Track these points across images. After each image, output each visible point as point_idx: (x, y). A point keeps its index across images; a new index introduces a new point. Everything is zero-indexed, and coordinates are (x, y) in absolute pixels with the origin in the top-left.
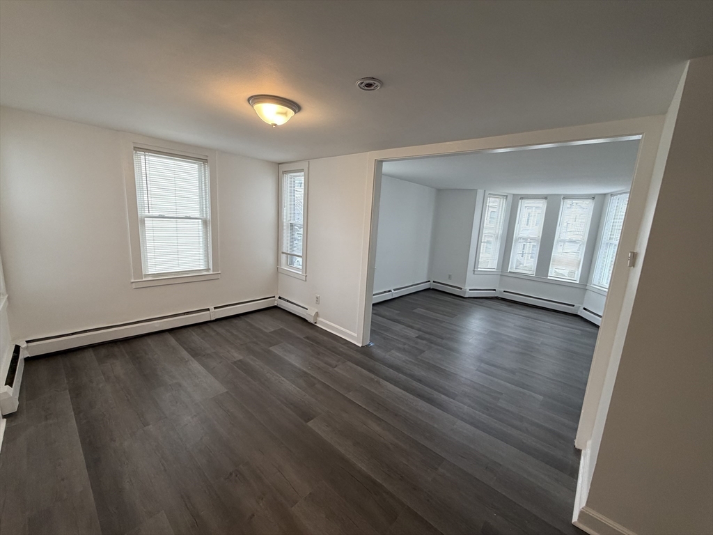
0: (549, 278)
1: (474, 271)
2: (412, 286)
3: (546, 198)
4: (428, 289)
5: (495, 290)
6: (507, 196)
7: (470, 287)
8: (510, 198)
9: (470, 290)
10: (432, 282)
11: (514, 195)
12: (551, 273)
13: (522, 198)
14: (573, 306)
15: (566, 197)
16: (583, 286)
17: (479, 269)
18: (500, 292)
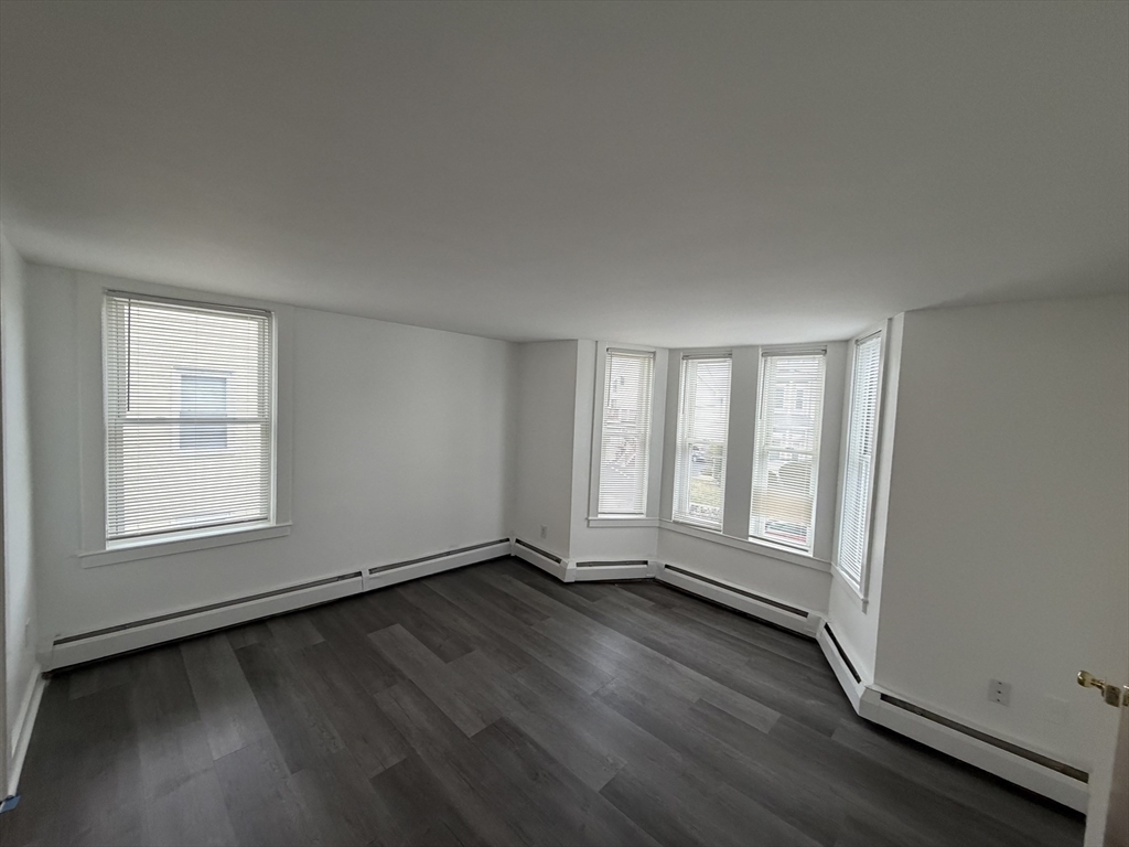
0: (751, 540)
1: (589, 521)
2: (448, 554)
3: (730, 355)
4: (507, 558)
5: (646, 563)
6: (654, 353)
7: (578, 558)
8: (663, 358)
9: (578, 565)
10: (513, 541)
11: (671, 351)
12: (757, 529)
13: (686, 357)
14: (805, 614)
15: (771, 351)
16: (823, 565)
17: (600, 516)
18: (659, 566)
